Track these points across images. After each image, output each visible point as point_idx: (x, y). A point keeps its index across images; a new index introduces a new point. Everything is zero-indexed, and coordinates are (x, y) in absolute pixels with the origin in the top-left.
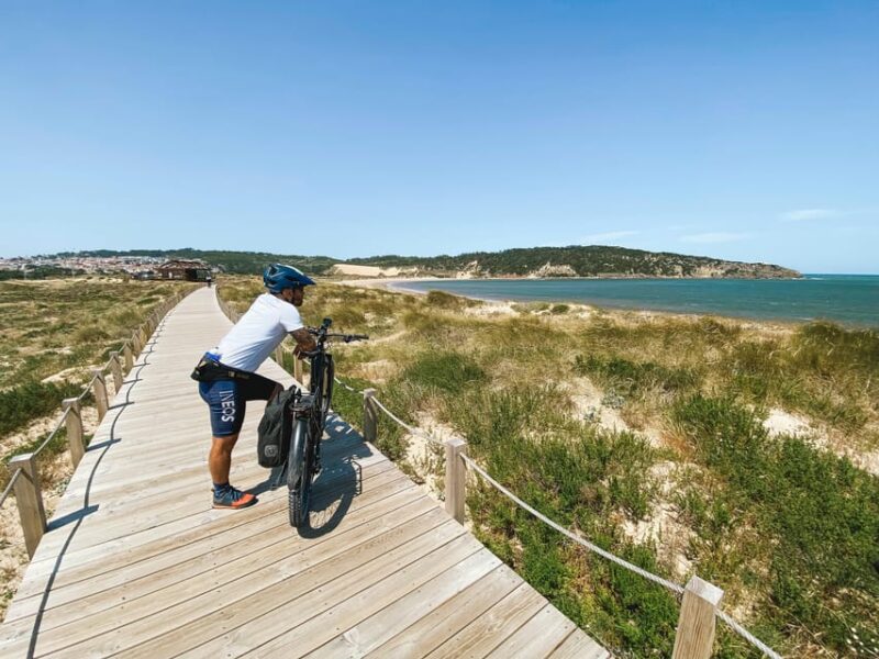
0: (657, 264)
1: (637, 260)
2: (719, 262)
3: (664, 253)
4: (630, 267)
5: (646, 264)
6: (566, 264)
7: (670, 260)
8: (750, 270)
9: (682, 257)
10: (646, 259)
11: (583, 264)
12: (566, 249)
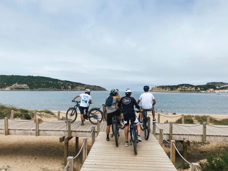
0: (62, 85)
1: (55, 83)
2: (84, 85)
3: (65, 81)
4: (52, 86)
5: (58, 85)
6: (25, 84)
7: (67, 83)
8: (92, 88)
9: (72, 83)
10: (59, 83)
11: (33, 84)
12: (27, 77)
